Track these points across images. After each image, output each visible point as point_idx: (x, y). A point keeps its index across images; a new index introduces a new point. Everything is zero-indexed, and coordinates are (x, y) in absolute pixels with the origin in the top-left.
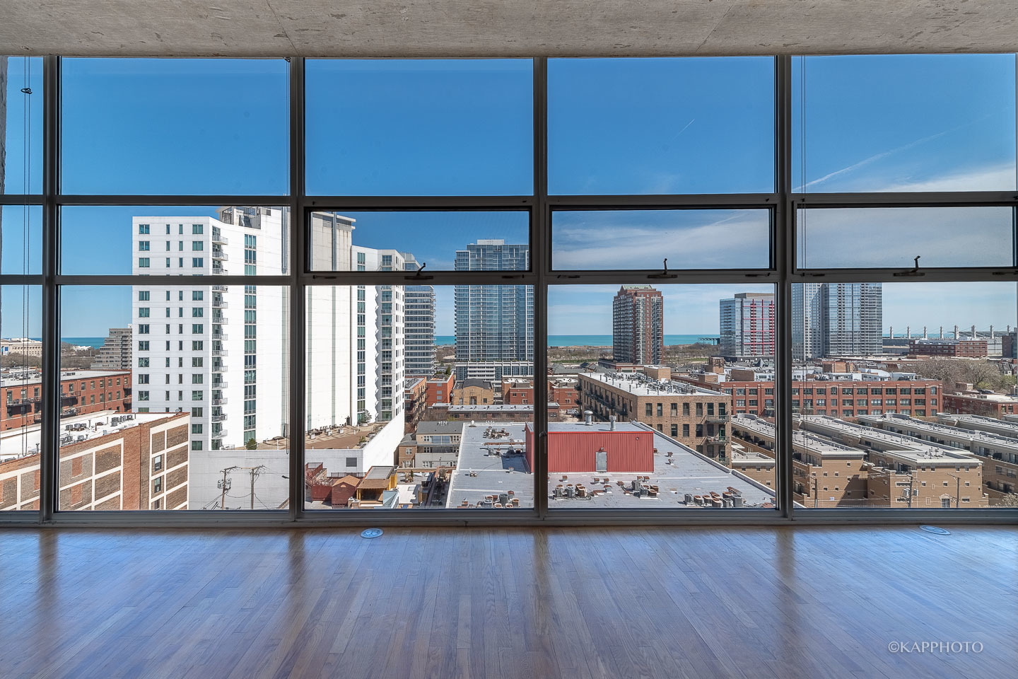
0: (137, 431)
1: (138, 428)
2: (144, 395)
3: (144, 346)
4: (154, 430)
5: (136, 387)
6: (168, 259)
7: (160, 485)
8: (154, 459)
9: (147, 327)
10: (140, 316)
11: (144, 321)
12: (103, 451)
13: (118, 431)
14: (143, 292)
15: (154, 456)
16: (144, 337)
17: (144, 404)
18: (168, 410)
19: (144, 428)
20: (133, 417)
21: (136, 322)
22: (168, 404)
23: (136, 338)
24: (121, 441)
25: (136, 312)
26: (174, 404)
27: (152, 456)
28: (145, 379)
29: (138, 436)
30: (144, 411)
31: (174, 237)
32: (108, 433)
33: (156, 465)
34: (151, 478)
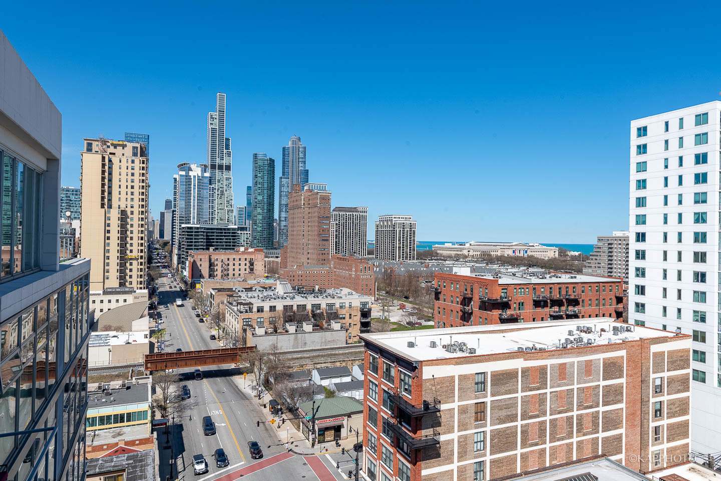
0: (638, 346)
1: (639, 343)
2: (640, 307)
3: (641, 255)
4: (655, 348)
5: (633, 298)
6: (666, 159)
7: (660, 410)
8: (654, 379)
9: (644, 235)
10: (637, 224)
11: (641, 229)
12: (609, 359)
13: (621, 341)
14: (639, 198)
15: (654, 377)
16: (640, 246)
17: (640, 317)
18: (665, 327)
19: (644, 344)
20: (632, 330)
21: (634, 229)
22: (665, 321)
23: (634, 246)
24: (623, 353)
25: (632, 220)
26: (672, 322)
27: (652, 376)
28: (641, 290)
29: (639, 351)
30: (641, 324)
31: (674, 134)
32: (613, 342)
33: (656, 387)
34: (652, 400)
